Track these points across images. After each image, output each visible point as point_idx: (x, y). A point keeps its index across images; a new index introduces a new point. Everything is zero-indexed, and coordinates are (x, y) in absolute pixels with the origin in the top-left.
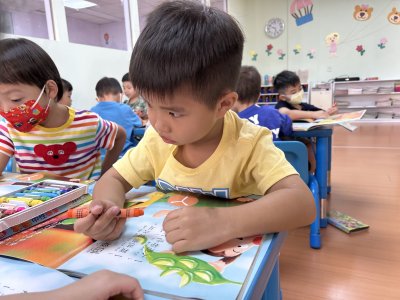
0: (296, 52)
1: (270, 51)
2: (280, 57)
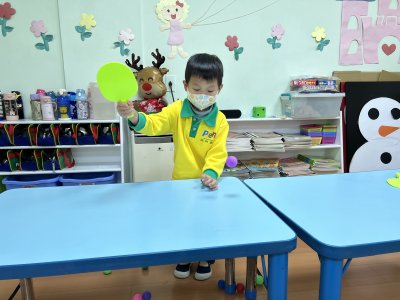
0: (85, 33)
1: (9, 23)
2: (41, 40)
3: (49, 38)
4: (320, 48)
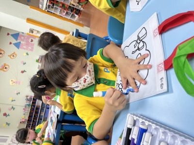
1: (7, 114)
2: (12, 109)
3: (12, 107)
4: (28, 55)
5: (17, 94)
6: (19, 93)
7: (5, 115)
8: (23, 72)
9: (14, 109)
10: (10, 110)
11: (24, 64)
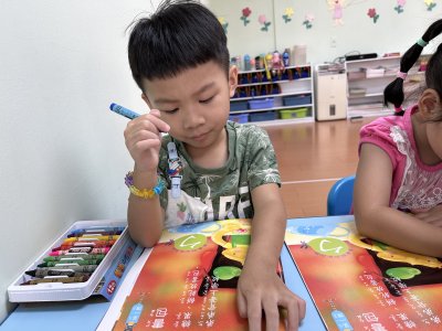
0: (287, 19)
1: (248, 19)
2: (263, 26)
3: (269, 24)
4: (430, 9)
5: (306, 22)
6: (310, 26)
7: (246, 12)
8: (372, 14)
9: (264, 29)
10: (260, 20)
11: (399, 10)
